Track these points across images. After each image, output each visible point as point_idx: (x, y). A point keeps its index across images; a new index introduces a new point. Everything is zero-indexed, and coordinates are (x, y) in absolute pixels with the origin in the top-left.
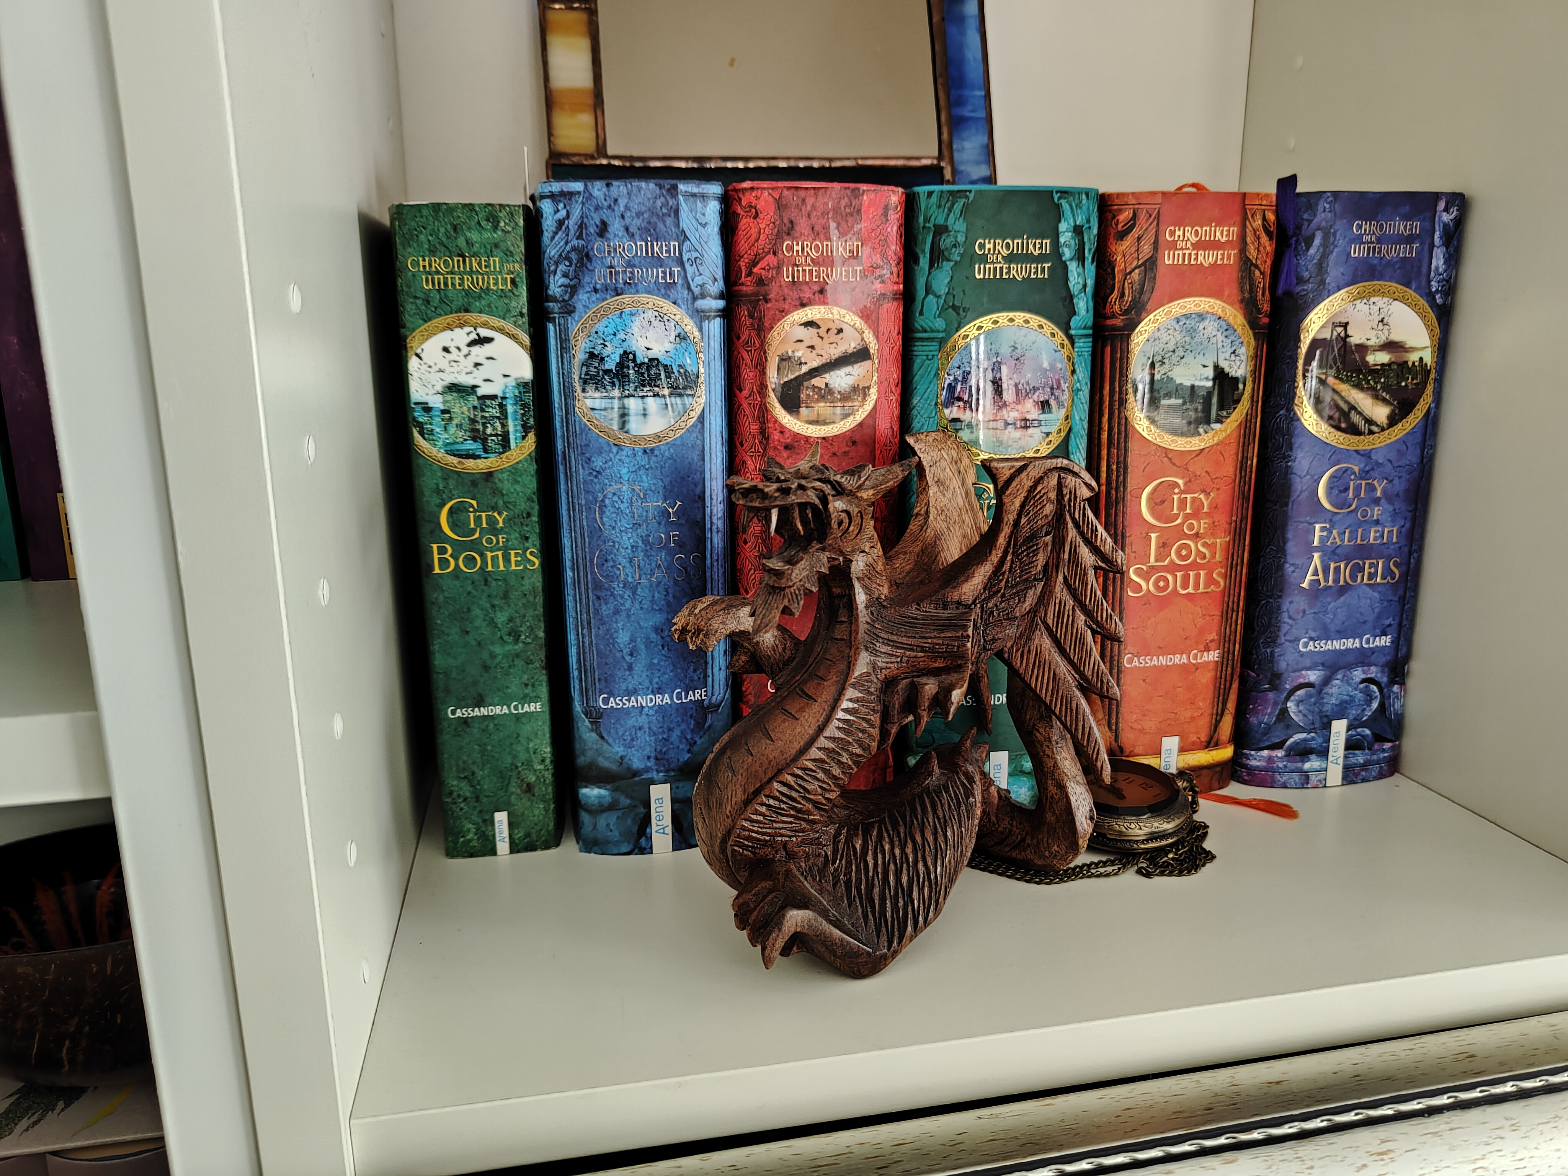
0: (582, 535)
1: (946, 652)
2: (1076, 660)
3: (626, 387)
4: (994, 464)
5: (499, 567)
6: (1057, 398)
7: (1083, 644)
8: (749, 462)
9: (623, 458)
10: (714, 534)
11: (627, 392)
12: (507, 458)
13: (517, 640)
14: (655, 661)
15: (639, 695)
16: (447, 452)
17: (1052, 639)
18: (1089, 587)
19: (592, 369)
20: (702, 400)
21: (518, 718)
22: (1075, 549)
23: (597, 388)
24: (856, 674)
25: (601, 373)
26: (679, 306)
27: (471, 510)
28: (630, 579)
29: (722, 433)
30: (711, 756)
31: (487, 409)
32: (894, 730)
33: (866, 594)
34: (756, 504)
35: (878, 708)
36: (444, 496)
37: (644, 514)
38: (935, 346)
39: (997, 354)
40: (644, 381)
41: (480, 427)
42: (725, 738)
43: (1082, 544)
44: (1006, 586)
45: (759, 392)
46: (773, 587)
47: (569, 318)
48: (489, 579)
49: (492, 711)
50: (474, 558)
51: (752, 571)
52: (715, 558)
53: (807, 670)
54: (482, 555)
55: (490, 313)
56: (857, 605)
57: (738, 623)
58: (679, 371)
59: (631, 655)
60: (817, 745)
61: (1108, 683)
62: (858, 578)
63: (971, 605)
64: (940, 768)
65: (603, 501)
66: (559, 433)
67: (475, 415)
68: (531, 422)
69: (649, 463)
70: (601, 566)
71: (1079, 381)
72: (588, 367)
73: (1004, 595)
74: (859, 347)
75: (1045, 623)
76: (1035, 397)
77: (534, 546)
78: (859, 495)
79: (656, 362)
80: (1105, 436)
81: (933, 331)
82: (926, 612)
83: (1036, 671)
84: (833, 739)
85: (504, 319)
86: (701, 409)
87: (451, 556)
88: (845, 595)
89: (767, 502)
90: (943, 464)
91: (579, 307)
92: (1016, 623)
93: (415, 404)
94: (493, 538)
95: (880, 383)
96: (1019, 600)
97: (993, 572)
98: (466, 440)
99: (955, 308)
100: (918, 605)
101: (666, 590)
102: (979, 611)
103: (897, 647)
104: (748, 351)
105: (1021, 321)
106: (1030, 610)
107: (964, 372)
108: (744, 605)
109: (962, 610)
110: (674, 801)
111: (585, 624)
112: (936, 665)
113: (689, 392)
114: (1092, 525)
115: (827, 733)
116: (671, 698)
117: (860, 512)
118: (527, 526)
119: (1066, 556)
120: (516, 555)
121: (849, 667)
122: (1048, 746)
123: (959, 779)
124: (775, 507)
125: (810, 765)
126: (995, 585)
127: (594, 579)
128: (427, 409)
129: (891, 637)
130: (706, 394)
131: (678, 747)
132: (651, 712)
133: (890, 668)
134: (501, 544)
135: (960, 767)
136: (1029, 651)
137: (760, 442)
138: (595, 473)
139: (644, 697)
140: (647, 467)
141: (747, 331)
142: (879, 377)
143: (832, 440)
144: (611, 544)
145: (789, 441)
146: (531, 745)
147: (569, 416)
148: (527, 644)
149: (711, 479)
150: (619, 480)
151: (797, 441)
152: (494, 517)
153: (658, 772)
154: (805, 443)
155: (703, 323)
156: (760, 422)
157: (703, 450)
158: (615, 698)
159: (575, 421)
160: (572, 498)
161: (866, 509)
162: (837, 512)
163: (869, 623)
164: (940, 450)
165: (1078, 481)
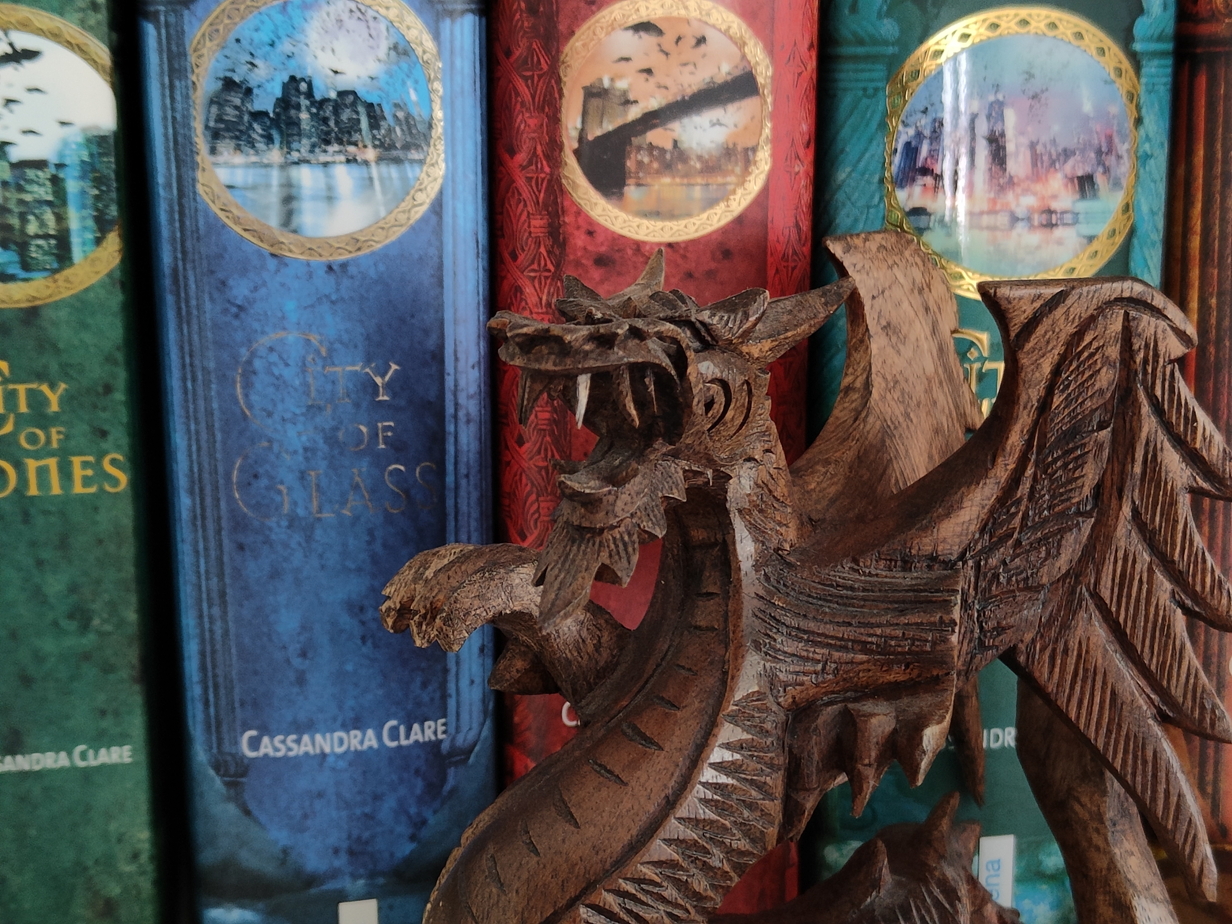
0: (210, 428)
1: (910, 652)
3: (295, 145)
4: (1004, 292)
5: (50, 487)
6: (1107, 171)
7: (1168, 636)
8: (528, 290)
9: (289, 280)
10: (462, 427)
11: (295, 156)
12: (67, 280)
13: (85, 627)
14: (349, 667)
15: (317, 731)
17: (1110, 626)
18: (1180, 527)
19: (229, 110)
20: (440, 170)
21: (88, 775)
22: (1155, 456)
23: (238, 148)
24: (738, 696)
28: (301, 512)
29: (476, 234)
30: (457, 853)
31: (28, 187)
32: (810, 803)
33: (756, 540)
34: (549, 366)
35: (781, 760)
37: (329, 387)
38: (879, 71)
39: (996, 89)
40: (328, 133)
41: (15, 222)
42: (484, 819)
43: (1167, 445)
44: (1023, 525)
45: (548, 157)
46: (580, 529)
47: (186, 13)
48: (33, 511)
49: (38, 762)
50: (4, 471)
51: (534, 496)
52: (463, 470)
53: (643, 687)
54: (19, 466)
56: (738, 562)
57: (511, 597)
58: (394, 116)
59: (303, 654)
60: (664, 834)
61: (1213, 711)
62: (740, 511)
63: (955, 563)
64: (893, 870)
65: (249, 362)
66: (165, 232)
68: (113, 211)
69: (338, 290)
70: (245, 486)
71: (1148, 139)
72: (221, 105)
73: (1018, 543)
74: (738, 73)
75: (1096, 596)
76: (1068, 169)
77: (118, 448)
78: (745, 349)
79: (351, 98)
80: (1196, 242)
81: (875, 42)
82: (870, 575)
83: (1078, 688)
84: (695, 822)
85: (61, 14)
86: (437, 187)
88: (716, 544)
89: (569, 363)
90: (897, 293)
92: (1041, 596)
94: (38, 432)
95: (776, 140)
96: (1048, 553)
97: (998, 499)
100: (855, 561)
101: (371, 532)
102: (971, 573)
103: (816, 644)
104: (526, 79)
105: (1042, 25)
106: (1068, 572)
107: (935, 120)
108: (521, 561)
109: (938, 571)
111: (215, 595)
112: (891, 677)
113: (414, 155)
114: (1188, 411)
115: (682, 811)
116: (379, 737)
117: (747, 382)
118: (104, 409)
120: (84, 465)
121: (724, 683)
122: (1097, 831)
123: (930, 893)
124: (584, 371)
125: (648, 872)
126: (1001, 525)
127: (234, 513)
129: (804, 624)
130: (446, 161)
131: (391, 832)
132: (342, 764)
133: (802, 684)
134: (55, 445)
135: (931, 870)
136: (1066, 651)
137: (549, 252)
138: (234, 310)
139: (328, 735)
140: (334, 297)
141: (525, 40)
142: (774, 129)
143: (686, 248)
144: (265, 444)
145: (603, 249)
146: (113, 827)
147: (185, 201)
148: (102, 634)
149: (455, 322)
150: (281, 322)
151: (619, 251)
152: (41, 393)
153: (355, 877)
154: (634, 254)
155: (441, 25)
156: (549, 214)
157: (440, 266)
158: (272, 737)
159: (196, 210)
160: (191, 356)
161: (757, 376)
162: (704, 382)
163: (762, 597)
164: (890, 267)
165: (1162, 324)
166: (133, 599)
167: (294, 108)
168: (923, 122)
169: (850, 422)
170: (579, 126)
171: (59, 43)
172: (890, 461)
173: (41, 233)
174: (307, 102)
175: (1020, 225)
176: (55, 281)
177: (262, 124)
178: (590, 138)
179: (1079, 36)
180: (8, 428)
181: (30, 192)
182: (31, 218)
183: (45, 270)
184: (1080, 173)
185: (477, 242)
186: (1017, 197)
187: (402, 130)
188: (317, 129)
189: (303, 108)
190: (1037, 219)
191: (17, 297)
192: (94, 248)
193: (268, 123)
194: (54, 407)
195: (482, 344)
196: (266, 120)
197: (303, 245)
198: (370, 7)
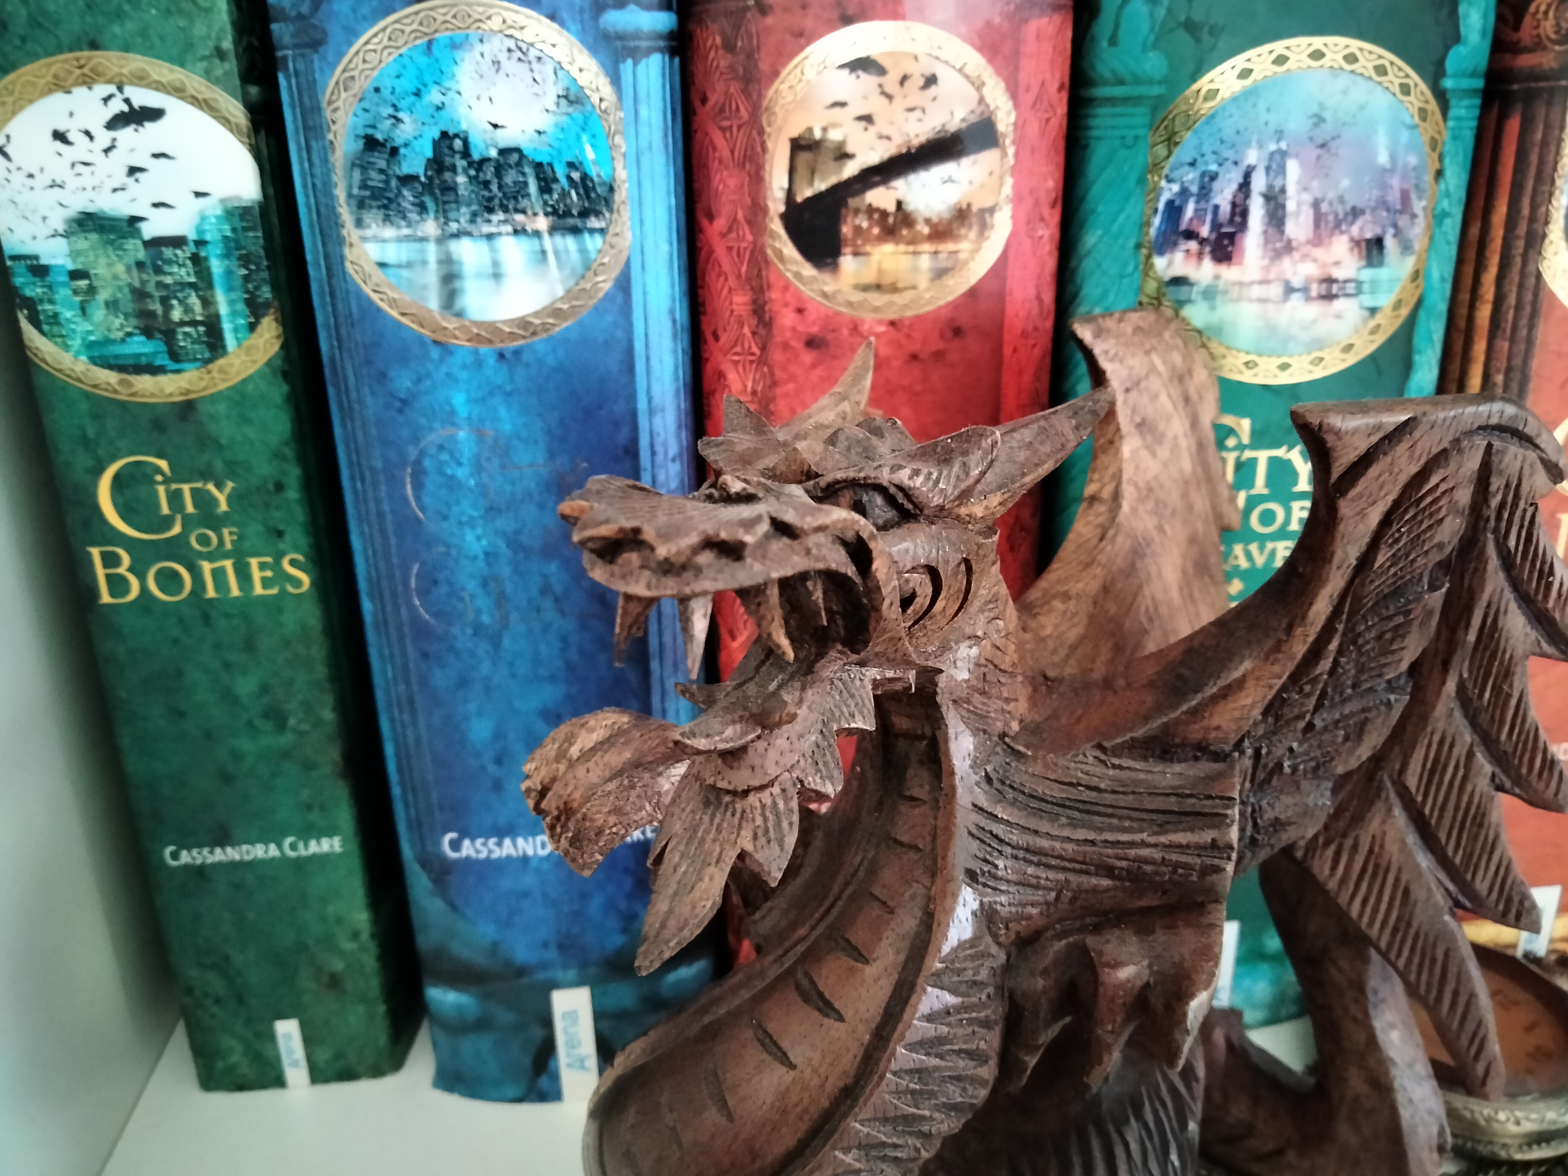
0: (383, 531)
1: (1170, 882)
2: (1458, 860)
3: (452, 215)
4: (1333, 423)
5: (228, 590)
6: (1398, 232)
8: (732, 376)
9: (455, 370)
11: (454, 227)
12: (222, 371)
13: (281, 726)
15: (518, 835)
16: (94, 361)
19: (374, 174)
20: (625, 241)
21: (300, 865)
22: (1496, 620)
23: (387, 219)
25: (394, 183)
26: (562, 24)
27: (159, 478)
28: (486, 619)
29: (672, 312)
31: (167, 268)
33: (975, 732)
34: (640, 588)
35: (998, 1012)
36: (101, 452)
38: (1140, 116)
39: (1280, 135)
40: (490, 199)
41: (157, 307)
43: (1513, 606)
44: (1319, 706)
45: (750, 223)
46: (715, 789)
47: (316, 57)
48: (213, 613)
49: (248, 853)
50: (176, 575)
54: (193, 568)
55: (148, 51)
56: (951, 762)
58: (569, 178)
59: (500, 762)
60: (841, 1140)
61: (1522, 902)
62: (955, 701)
63: (1230, 754)
65: (418, 462)
67: (144, 283)
68: (266, 293)
69: (512, 380)
70: (424, 593)
71: (1448, 195)
72: (364, 168)
73: (1310, 725)
74: (973, 119)
75: (1399, 785)
76: (1355, 230)
77: (296, 549)
78: (963, 511)
79: (515, 157)
81: (1137, 81)
82: (1120, 767)
84: (883, 1121)
85: (182, 65)
86: (623, 261)
87: (131, 569)
88: (923, 737)
89: (671, 586)
90: (1155, 383)
91: (335, 31)
92: (1331, 784)
93: (14, 258)
94: (211, 534)
95: (1017, 199)
96: (1347, 738)
97: (1291, 676)
98: (129, 335)
99: (1191, 27)
100: (1101, 747)
101: (564, 640)
102: (1249, 764)
103: (1049, 868)
104: (723, 130)
105: (1339, 57)
106: (1369, 759)
107: (1203, 174)
109: (1207, 765)
110: (598, 1016)
111: (404, 701)
112: (1143, 903)
113: (594, 223)
114: (1543, 562)
117: (966, 561)
118: (278, 508)
119: (1472, 637)
120: (262, 566)
121: (929, 929)
127: (415, 619)
128: (40, 271)
129: (1035, 843)
130: (632, 228)
131: (601, 925)
132: (546, 866)
133: (1028, 917)
134: (228, 546)
136: (1355, 847)
137: (754, 333)
138: (397, 404)
139: (530, 839)
140: (508, 388)
141: (721, 82)
142: (1015, 186)
143: (910, 327)
144: (442, 549)
145: (815, 329)
146: (331, 909)
147: (334, 281)
148: (301, 734)
149: (651, 412)
150: (450, 418)
151: (834, 331)
152: (208, 492)
153: (565, 967)
154: (851, 335)
155: (622, 66)
156: (752, 289)
157: (630, 350)
158: (473, 840)
159: (347, 292)
160: (357, 454)
161: (979, 546)
162: (900, 573)
163: (981, 809)
164: (1147, 353)
165: (1532, 455)
166: (329, 700)
167: (448, 170)
168: (1191, 176)
169: (1095, 541)
170: (786, 184)
171: (182, 98)
172: (1140, 587)
173: (187, 319)
174: (464, 163)
175: (1296, 297)
176: (209, 372)
177: (412, 190)
178: (799, 199)
179: (1381, 70)
180: (177, 529)
181: (171, 274)
182: (175, 302)
183: (196, 360)
184: (1369, 235)
185: (674, 321)
186: (1294, 263)
187: (578, 194)
188: (477, 194)
189: (460, 170)
190: (1315, 290)
191: (169, 390)
192: (247, 334)
193: (420, 189)
194: (224, 507)
195: (684, 434)
196: (417, 185)
197: (469, 331)
198: (532, 45)
